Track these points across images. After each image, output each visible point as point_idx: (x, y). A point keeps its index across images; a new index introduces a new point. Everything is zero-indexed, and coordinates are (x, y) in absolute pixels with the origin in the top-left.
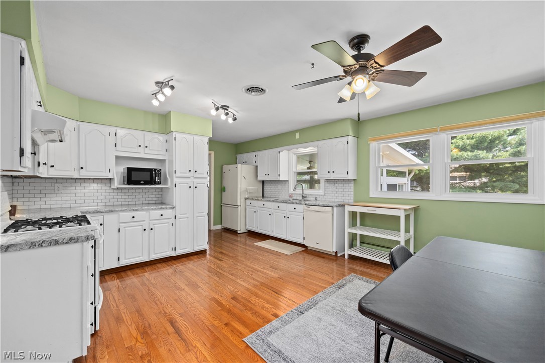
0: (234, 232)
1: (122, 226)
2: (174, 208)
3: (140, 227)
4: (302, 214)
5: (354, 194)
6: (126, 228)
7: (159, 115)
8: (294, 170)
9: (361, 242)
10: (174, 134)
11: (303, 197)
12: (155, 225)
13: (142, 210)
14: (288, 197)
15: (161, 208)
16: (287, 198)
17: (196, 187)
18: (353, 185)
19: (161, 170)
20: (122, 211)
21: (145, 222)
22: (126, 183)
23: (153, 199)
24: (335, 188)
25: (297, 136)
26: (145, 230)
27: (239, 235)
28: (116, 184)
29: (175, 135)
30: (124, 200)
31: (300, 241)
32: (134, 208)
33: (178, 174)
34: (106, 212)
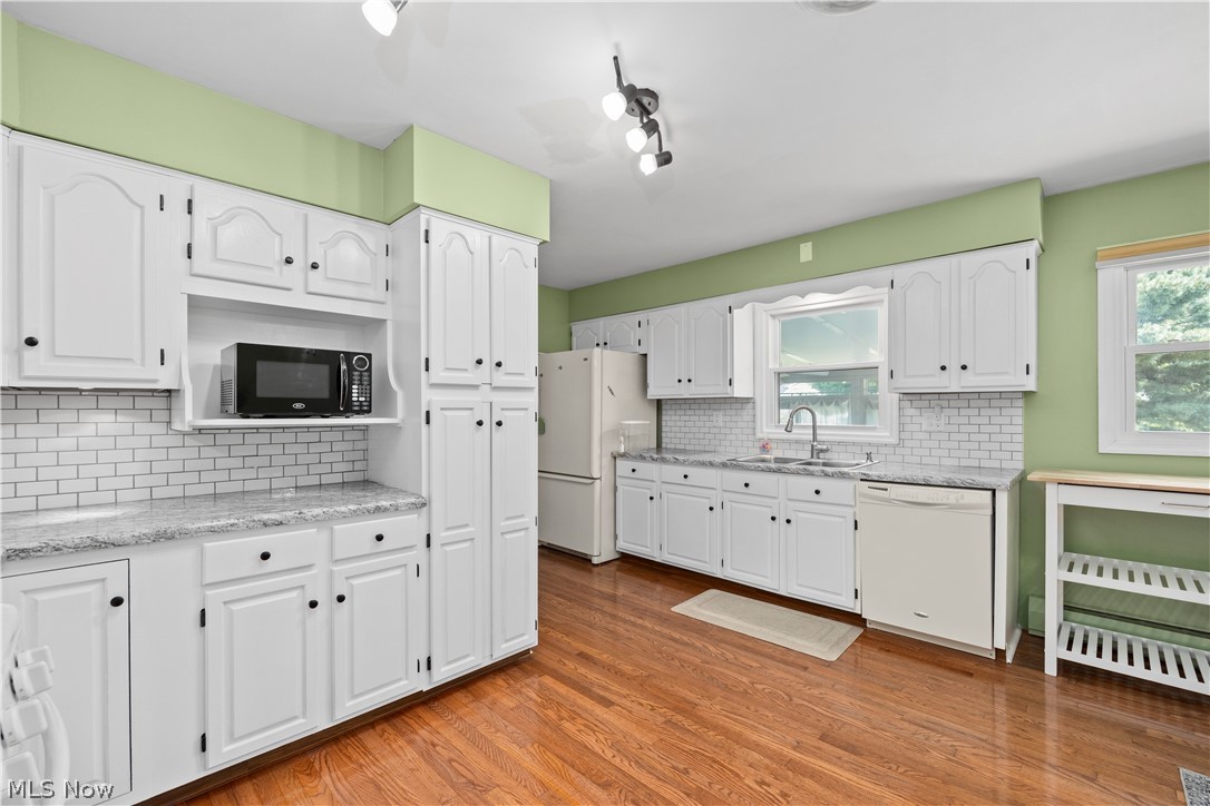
0: (581, 561)
1: (214, 600)
2: (424, 505)
3: (294, 594)
4: (849, 512)
5: (1027, 443)
6: (235, 607)
7: (363, 146)
8: (774, 366)
9: (1067, 608)
10: (423, 218)
11: (815, 452)
12: (355, 582)
13: (302, 521)
14: (757, 451)
15: (378, 509)
16: (749, 453)
17: (499, 424)
18: (1020, 411)
19: (369, 356)
20: (212, 531)
21: (313, 571)
22: (232, 408)
23: (336, 468)
24: (943, 420)
25: (806, 252)
26: (313, 604)
27: (596, 570)
28: (190, 413)
29: (428, 221)
30: (194, 477)
31: (845, 602)
32: (265, 517)
33: (438, 374)
34: (138, 541)
